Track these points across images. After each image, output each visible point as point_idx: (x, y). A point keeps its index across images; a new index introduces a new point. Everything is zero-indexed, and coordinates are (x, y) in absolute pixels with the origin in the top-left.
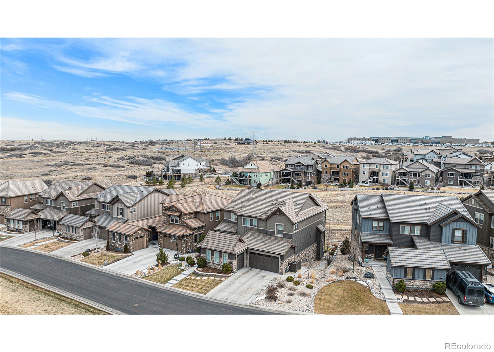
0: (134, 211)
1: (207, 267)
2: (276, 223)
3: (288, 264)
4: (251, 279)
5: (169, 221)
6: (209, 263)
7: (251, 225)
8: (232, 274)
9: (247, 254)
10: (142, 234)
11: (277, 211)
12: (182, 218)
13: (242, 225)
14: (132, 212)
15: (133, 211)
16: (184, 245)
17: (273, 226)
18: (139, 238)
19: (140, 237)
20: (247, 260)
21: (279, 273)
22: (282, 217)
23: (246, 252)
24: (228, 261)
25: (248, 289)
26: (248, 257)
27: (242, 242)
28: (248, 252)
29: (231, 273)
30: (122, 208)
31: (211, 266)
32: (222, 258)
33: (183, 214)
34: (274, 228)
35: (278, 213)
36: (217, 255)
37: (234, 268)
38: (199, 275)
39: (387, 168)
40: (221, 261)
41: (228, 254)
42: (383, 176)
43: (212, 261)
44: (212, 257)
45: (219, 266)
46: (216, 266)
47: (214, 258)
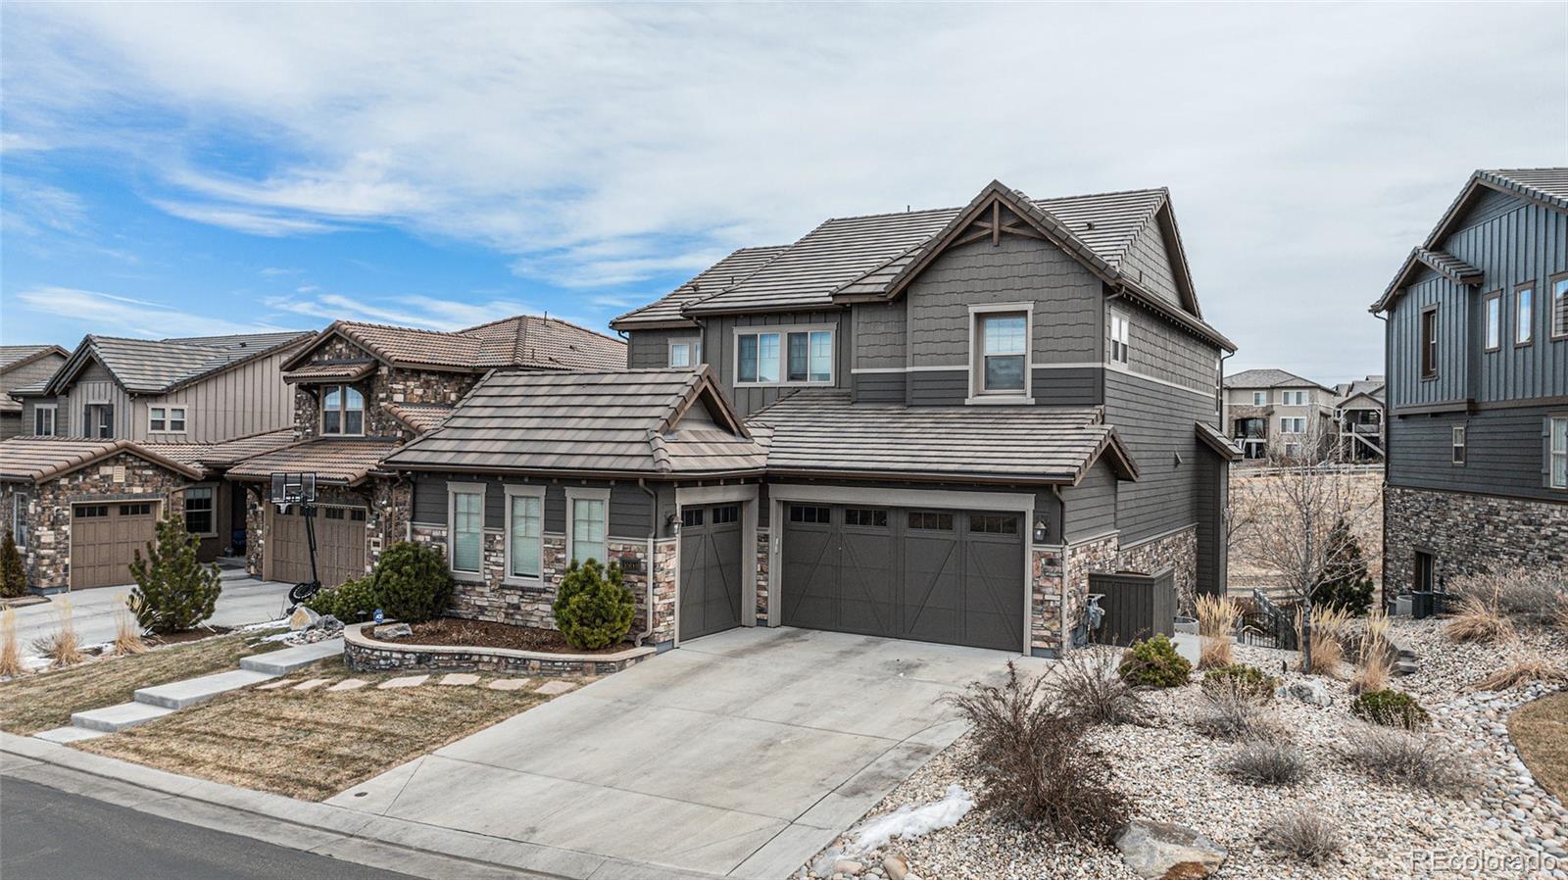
0: (178, 425)
1: (458, 618)
2: (973, 310)
3: (1085, 584)
4: (794, 678)
5: (315, 427)
6: (473, 584)
7: (791, 378)
8: (640, 650)
9: (764, 521)
10: (138, 490)
11: (980, 218)
12: (382, 395)
13: (736, 384)
14: (163, 428)
15: (168, 425)
16: (376, 544)
17: (956, 335)
18: (114, 513)
19: (125, 509)
20: (763, 572)
21: (1028, 643)
22: (1022, 258)
23: (756, 503)
24: (612, 552)
25: (769, 744)
26: (776, 545)
27: (732, 432)
28: (773, 504)
29: (630, 643)
30: (107, 402)
31: (482, 610)
32: (563, 530)
33: (384, 371)
34: (959, 348)
35: (993, 225)
36: (527, 509)
37: (655, 602)
38: (367, 661)
39: (1299, 401)
40: (560, 556)
41: (606, 494)
42: (1284, 430)
43: (491, 567)
44: (494, 535)
45: (541, 607)
46: (523, 605)
47: (504, 544)
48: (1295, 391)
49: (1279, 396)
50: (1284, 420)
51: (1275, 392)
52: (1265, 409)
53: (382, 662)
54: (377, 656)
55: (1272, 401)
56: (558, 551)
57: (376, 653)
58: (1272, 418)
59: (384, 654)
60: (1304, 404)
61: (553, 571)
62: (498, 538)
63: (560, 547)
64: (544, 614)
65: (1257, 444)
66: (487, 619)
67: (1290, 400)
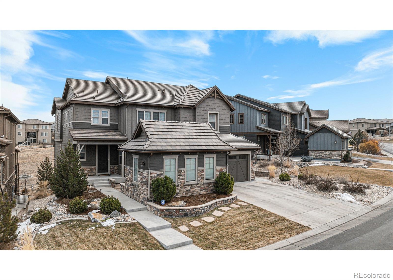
2: (209, 112)
11: (213, 93)
17: (205, 117)
21: (250, 179)
22: (217, 102)
24: (217, 170)
31: (177, 194)
32: (203, 166)
34: (206, 120)
35: (215, 95)
39: (46, 128)
40: (202, 174)
41: (215, 156)
42: (42, 135)
43: (180, 180)
44: (182, 171)
45: (197, 189)
46: (191, 189)
47: (184, 173)
48: (45, 125)
49: (40, 127)
50: (42, 133)
51: (39, 125)
52: (36, 130)
53: (203, 211)
54: (201, 210)
55: (39, 128)
56: (202, 172)
57: (200, 209)
58: (39, 133)
59: (203, 208)
60: (47, 129)
61: (201, 178)
62: (183, 171)
63: (203, 171)
64: (198, 191)
65: (34, 139)
66: (179, 196)
67: (44, 128)
